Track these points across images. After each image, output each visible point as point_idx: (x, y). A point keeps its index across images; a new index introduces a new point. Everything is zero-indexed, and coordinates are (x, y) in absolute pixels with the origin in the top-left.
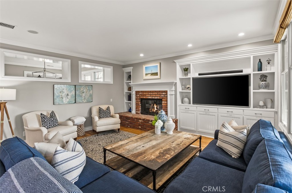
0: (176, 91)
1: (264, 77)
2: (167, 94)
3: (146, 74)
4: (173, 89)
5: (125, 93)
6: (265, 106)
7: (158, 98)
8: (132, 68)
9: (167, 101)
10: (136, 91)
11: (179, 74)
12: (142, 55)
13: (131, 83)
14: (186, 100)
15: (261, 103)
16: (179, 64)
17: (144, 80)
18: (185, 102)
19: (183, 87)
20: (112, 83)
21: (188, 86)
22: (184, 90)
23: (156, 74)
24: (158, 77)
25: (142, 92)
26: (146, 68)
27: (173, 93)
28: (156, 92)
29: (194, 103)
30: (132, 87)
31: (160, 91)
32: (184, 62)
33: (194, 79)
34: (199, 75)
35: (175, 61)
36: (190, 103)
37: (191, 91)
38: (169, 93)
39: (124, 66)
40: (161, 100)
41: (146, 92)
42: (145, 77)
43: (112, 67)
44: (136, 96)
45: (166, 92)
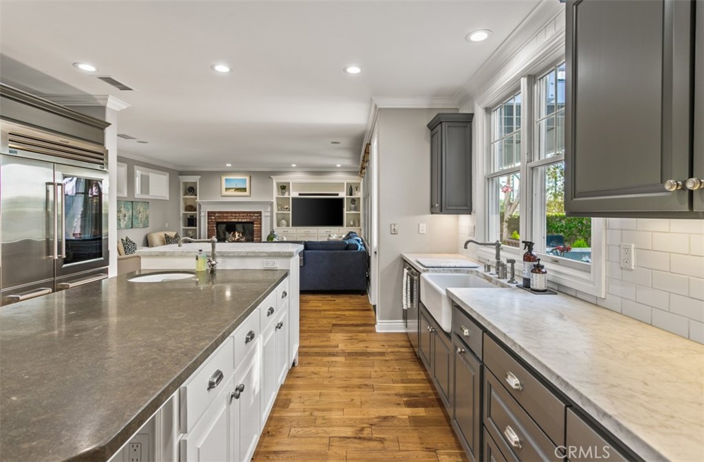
0: (272, 212)
1: (353, 201)
2: (261, 216)
3: (227, 189)
4: (269, 209)
5: (181, 215)
6: (354, 225)
7: (248, 220)
8: (199, 177)
9: (261, 224)
10: (208, 212)
11: (275, 193)
12: (229, 165)
13: (196, 199)
14: (284, 222)
15: (352, 223)
16: (276, 180)
17: (222, 196)
18: (282, 225)
19: (279, 207)
20: (168, 199)
21: (286, 207)
22: (282, 210)
23: (244, 190)
24: (247, 193)
25: (219, 212)
26: (226, 180)
27: (269, 214)
28: (244, 212)
29: (293, 226)
30: (200, 205)
31: (250, 212)
32: (283, 179)
33: (293, 199)
34: (300, 195)
35: (272, 177)
36: (288, 225)
37: (291, 212)
38: (263, 214)
39: (182, 173)
40: (252, 223)
41: (227, 213)
42: (224, 193)
43: (168, 174)
44: (208, 219)
45: (260, 213)
